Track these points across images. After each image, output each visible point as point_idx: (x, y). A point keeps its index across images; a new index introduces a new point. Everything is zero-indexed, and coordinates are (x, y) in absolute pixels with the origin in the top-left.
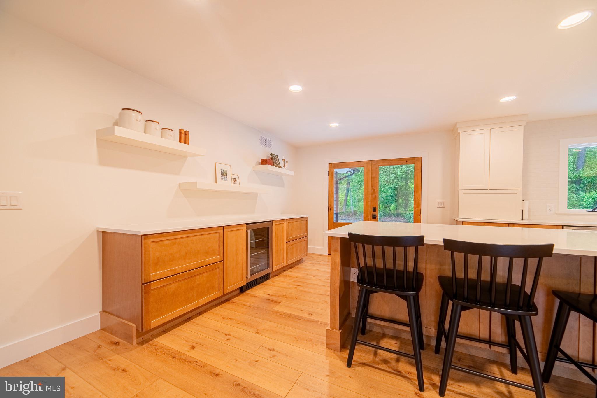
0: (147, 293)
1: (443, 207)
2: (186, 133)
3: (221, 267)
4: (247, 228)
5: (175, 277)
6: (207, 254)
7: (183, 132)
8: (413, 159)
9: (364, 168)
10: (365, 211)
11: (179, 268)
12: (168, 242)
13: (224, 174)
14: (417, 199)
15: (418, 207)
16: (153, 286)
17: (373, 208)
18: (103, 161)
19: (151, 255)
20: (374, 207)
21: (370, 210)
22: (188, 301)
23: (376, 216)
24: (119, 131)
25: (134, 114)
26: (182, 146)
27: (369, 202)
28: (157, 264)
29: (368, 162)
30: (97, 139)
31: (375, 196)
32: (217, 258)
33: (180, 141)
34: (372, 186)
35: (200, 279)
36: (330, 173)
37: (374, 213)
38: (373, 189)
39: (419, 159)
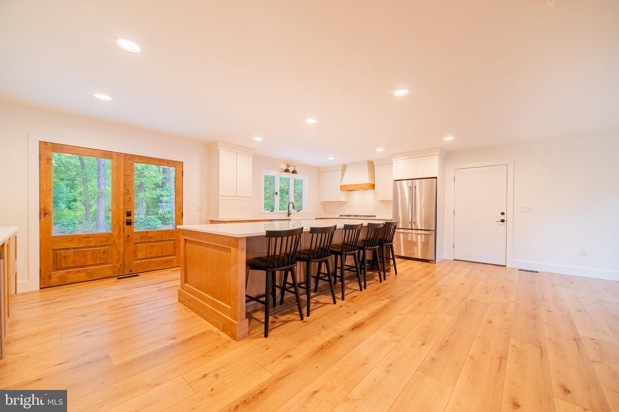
1: (201, 210)
8: (174, 162)
9: (112, 162)
10: (114, 217)
14: (179, 202)
15: (179, 210)
17: (127, 212)
20: (129, 210)
21: (122, 215)
23: (131, 221)
27: (120, 205)
29: (119, 154)
31: (130, 198)
34: (125, 185)
36: (44, 158)
37: (129, 218)
38: (126, 189)
39: (180, 163)
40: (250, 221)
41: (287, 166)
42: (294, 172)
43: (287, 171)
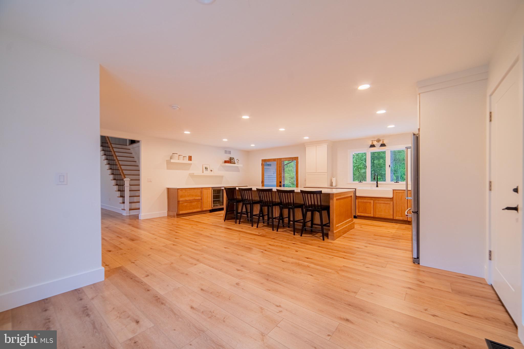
0: (179, 204)
2: (191, 157)
3: (201, 201)
4: (212, 189)
5: (186, 201)
6: (196, 196)
7: (190, 157)
8: (295, 158)
9: (276, 162)
11: (187, 199)
12: (184, 191)
13: (206, 168)
15: (297, 181)
16: (180, 202)
18: (168, 168)
19: (180, 195)
20: (280, 181)
22: (190, 209)
24: (172, 161)
25: (175, 154)
26: (190, 162)
28: (181, 197)
29: (278, 159)
30: (167, 162)
31: (281, 176)
32: (200, 198)
33: (189, 160)
34: (279, 171)
35: (194, 204)
36: (262, 164)
37: (280, 184)
38: (280, 172)
39: (298, 158)
40: (318, 188)
41: (372, 142)
42: (383, 145)
43: (373, 146)
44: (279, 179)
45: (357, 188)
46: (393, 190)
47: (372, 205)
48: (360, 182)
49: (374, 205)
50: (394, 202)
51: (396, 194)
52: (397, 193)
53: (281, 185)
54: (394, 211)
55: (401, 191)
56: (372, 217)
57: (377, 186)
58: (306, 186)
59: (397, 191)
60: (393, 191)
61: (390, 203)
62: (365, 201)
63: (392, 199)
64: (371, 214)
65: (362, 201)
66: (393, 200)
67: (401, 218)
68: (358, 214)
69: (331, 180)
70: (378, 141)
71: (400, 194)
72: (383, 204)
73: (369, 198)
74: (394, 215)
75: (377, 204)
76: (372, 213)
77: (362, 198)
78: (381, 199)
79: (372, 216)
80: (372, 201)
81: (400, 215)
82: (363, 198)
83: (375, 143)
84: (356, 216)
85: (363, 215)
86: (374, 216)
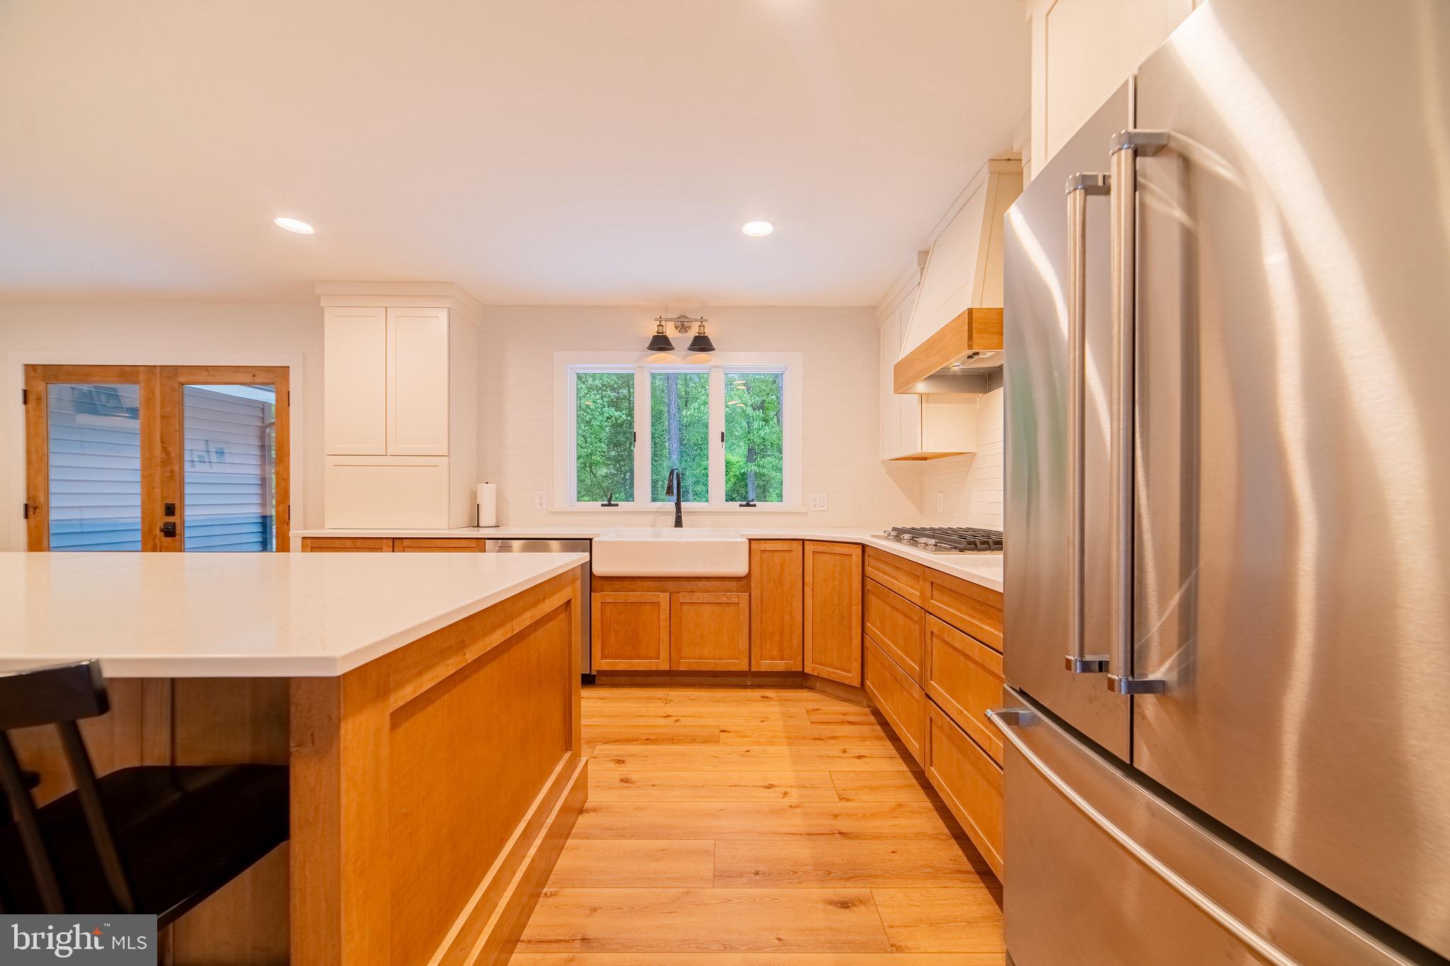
8: (268, 369)
14: (283, 479)
15: (284, 501)
17: (167, 504)
20: (170, 501)
21: (158, 513)
29: (150, 369)
31: (172, 471)
34: (162, 442)
36: (31, 397)
38: (165, 450)
39: (284, 371)
41: (658, 323)
42: (701, 344)
43: (660, 343)
44: (158, 491)
45: (598, 535)
46: (750, 540)
47: (664, 615)
48: (610, 505)
49: (673, 613)
50: (755, 592)
51: (761, 558)
52: (765, 555)
53: (174, 525)
54: (753, 634)
55: (779, 546)
56: (664, 671)
57: (678, 523)
58: (323, 527)
59: (763, 546)
60: (750, 542)
61: (736, 600)
62: (633, 596)
63: (743, 582)
64: (658, 658)
65: (621, 596)
66: (748, 589)
67: (780, 665)
68: (601, 664)
69: (474, 495)
70: (682, 327)
71: (777, 558)
72: (709, 608)
73: (652, 584)
74: (753, 654)
75: (685, 608)
76: (664, 654)
77: (618, 584)
78: (701, 583)
79: (665, 667)
80: (663, 598)
81: (775, 653)
82: (626, 583)
83: (671, 332)
84: (593, 673)
85: (622, 665)
86: (675, 668)
